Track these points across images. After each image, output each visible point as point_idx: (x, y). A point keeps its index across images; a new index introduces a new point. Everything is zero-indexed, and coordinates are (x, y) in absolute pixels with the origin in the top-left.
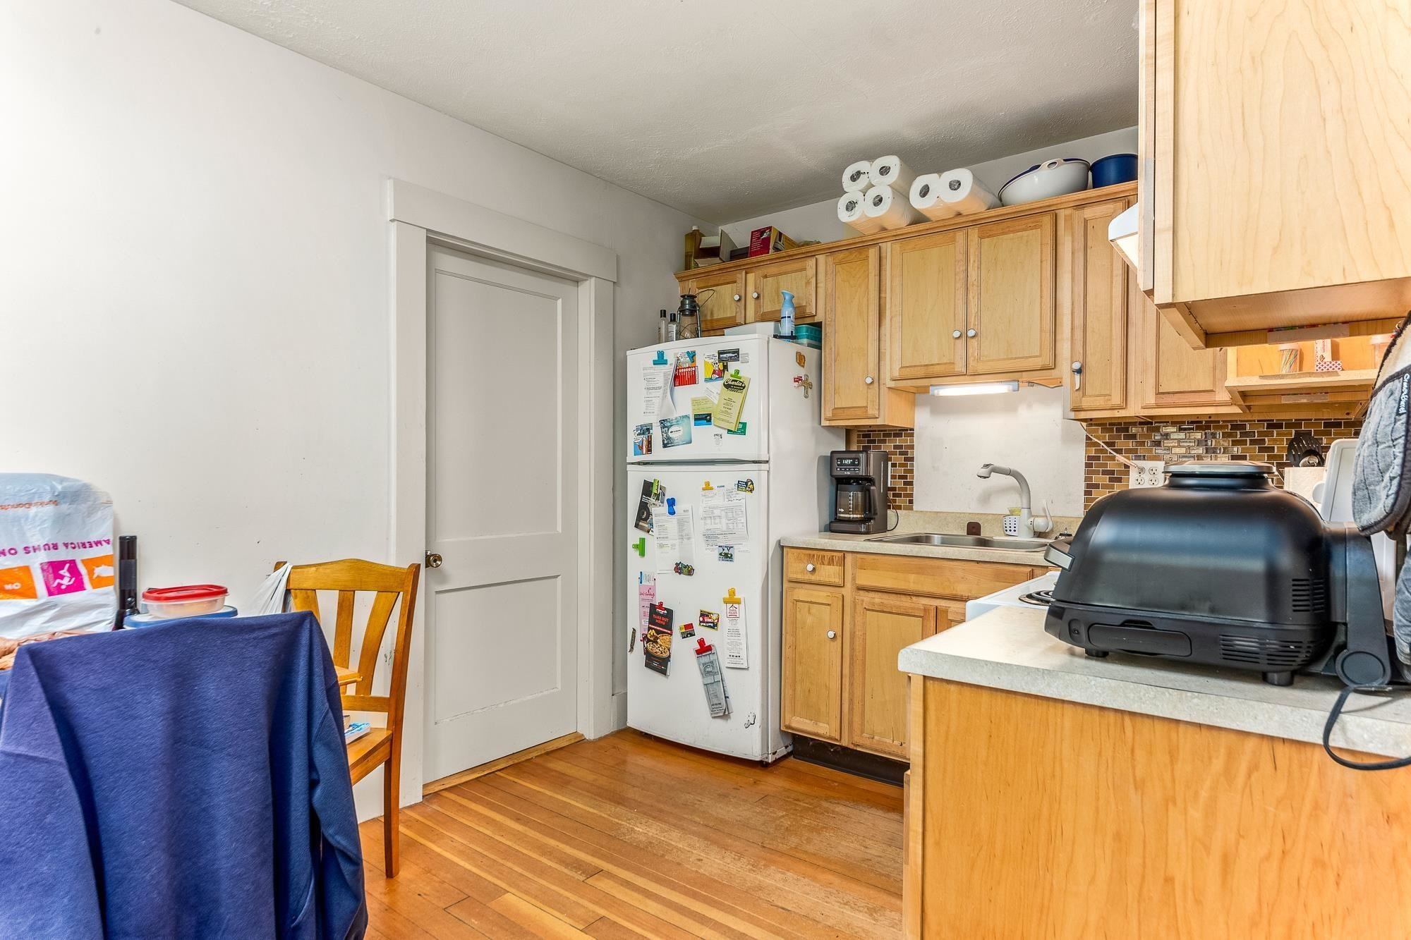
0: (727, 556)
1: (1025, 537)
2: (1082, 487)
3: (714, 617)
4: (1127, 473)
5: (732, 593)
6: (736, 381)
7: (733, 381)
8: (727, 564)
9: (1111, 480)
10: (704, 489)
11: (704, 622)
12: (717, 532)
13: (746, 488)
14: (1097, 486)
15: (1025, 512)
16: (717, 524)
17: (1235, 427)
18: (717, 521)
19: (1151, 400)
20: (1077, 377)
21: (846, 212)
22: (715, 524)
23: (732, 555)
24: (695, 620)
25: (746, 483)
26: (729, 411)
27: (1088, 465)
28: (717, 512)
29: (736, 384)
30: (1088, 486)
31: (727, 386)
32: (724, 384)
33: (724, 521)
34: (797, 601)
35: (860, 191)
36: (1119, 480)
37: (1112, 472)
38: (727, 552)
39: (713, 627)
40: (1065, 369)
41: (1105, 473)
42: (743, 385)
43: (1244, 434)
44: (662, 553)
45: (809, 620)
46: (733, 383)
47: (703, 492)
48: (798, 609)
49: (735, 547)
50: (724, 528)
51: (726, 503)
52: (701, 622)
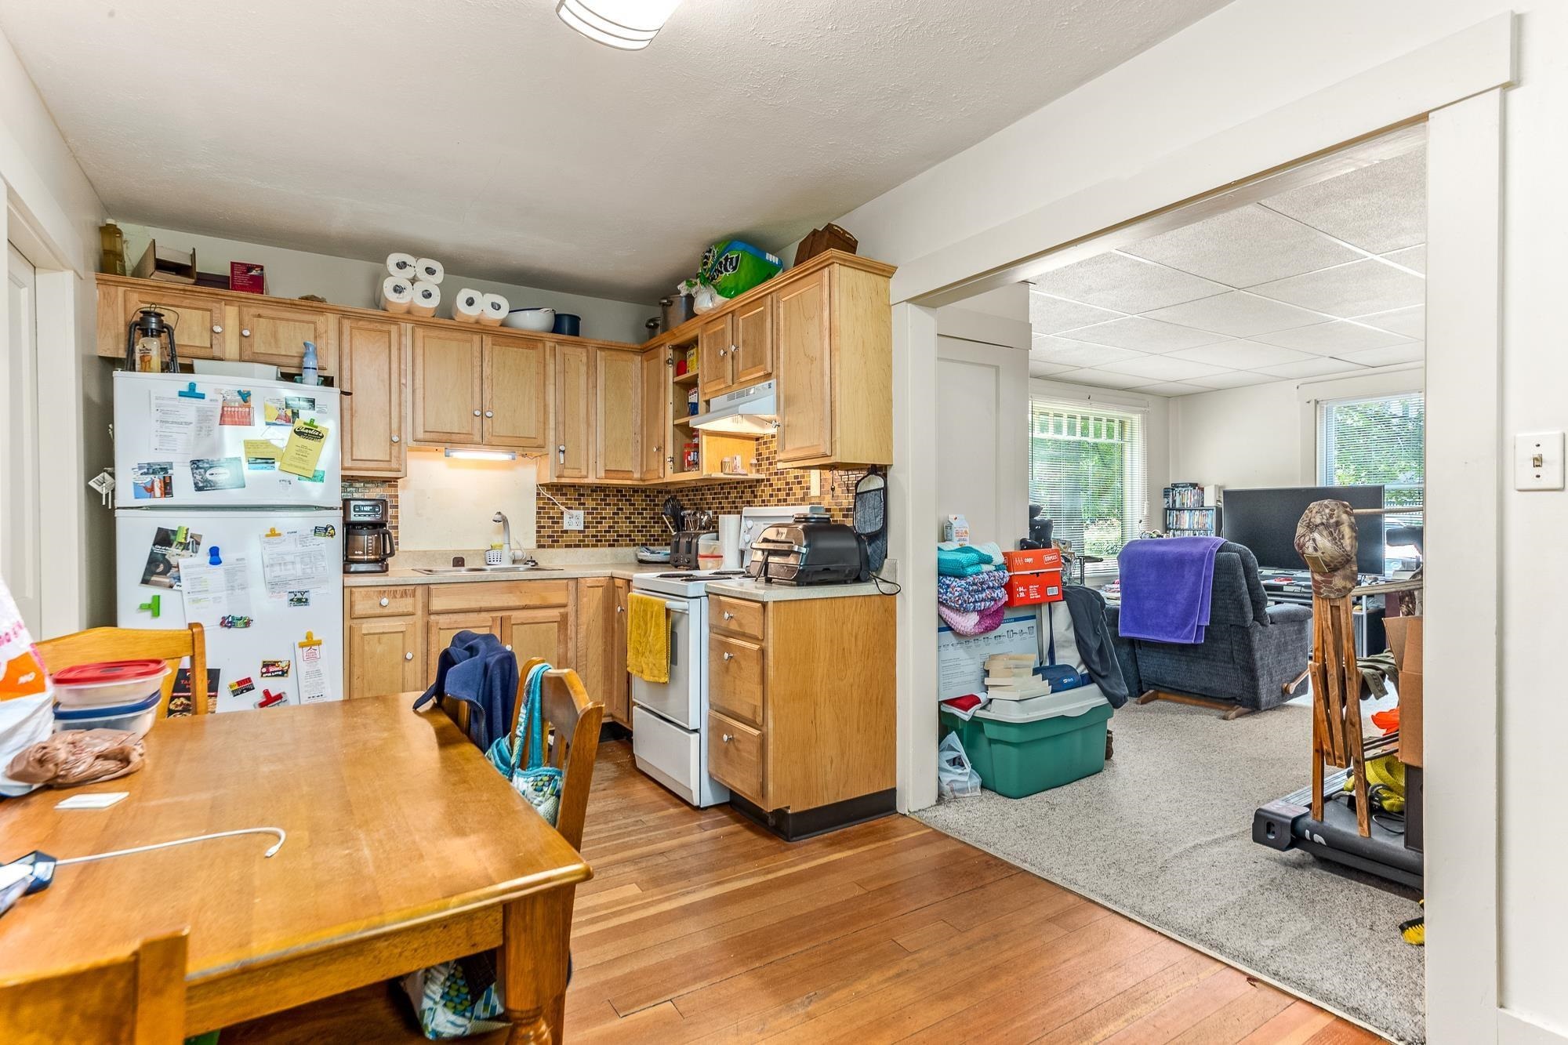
0: (300, 600)
1: (507, 564)
2: (535, 528)
3: (283, 665)
4: (562, 518)
5: (309, 636)
6: (312, 430)
7: (306, 429)
8: (302, 608)
9: (553, 523)
10: (267, 536)
11: (269, 673)
12: (289, 578)
13: (325, 533)
14: (544, 527)
15: (506, 547)
16: (289, 570)
17: (618, 491)
18: (290, 567)
19: (602, 474)
20: (561, 455)
21: (394, 293)
22: (286, 570)
23: (307, 600)
24: (254, 672)
25: (326, 529)
26: (304, 458)
27: (538, 513)
28: (289, 558)
29: (310, 432)
30: (539, 527)
31: (299, 433)
32: (295, 430)
33: (299, 566)
34: (364, 635)
35: (408, 279)
36: (558, 523)
37: (553, 518)
38: (301, 597)
39: (282, 675)
40: (551, 448)
41: (549, 518)
42: (321, 435)
43: (622, 496)
44: (198, 608)
45: (379, 649)
46: (307, 431)
47: (266, 539)
48: (366, 642)
49: (311, 591)
50: (299, 573)
51: (300, 548)
52: (263, 673)
